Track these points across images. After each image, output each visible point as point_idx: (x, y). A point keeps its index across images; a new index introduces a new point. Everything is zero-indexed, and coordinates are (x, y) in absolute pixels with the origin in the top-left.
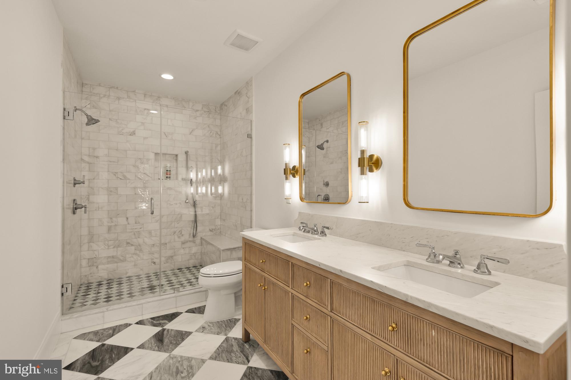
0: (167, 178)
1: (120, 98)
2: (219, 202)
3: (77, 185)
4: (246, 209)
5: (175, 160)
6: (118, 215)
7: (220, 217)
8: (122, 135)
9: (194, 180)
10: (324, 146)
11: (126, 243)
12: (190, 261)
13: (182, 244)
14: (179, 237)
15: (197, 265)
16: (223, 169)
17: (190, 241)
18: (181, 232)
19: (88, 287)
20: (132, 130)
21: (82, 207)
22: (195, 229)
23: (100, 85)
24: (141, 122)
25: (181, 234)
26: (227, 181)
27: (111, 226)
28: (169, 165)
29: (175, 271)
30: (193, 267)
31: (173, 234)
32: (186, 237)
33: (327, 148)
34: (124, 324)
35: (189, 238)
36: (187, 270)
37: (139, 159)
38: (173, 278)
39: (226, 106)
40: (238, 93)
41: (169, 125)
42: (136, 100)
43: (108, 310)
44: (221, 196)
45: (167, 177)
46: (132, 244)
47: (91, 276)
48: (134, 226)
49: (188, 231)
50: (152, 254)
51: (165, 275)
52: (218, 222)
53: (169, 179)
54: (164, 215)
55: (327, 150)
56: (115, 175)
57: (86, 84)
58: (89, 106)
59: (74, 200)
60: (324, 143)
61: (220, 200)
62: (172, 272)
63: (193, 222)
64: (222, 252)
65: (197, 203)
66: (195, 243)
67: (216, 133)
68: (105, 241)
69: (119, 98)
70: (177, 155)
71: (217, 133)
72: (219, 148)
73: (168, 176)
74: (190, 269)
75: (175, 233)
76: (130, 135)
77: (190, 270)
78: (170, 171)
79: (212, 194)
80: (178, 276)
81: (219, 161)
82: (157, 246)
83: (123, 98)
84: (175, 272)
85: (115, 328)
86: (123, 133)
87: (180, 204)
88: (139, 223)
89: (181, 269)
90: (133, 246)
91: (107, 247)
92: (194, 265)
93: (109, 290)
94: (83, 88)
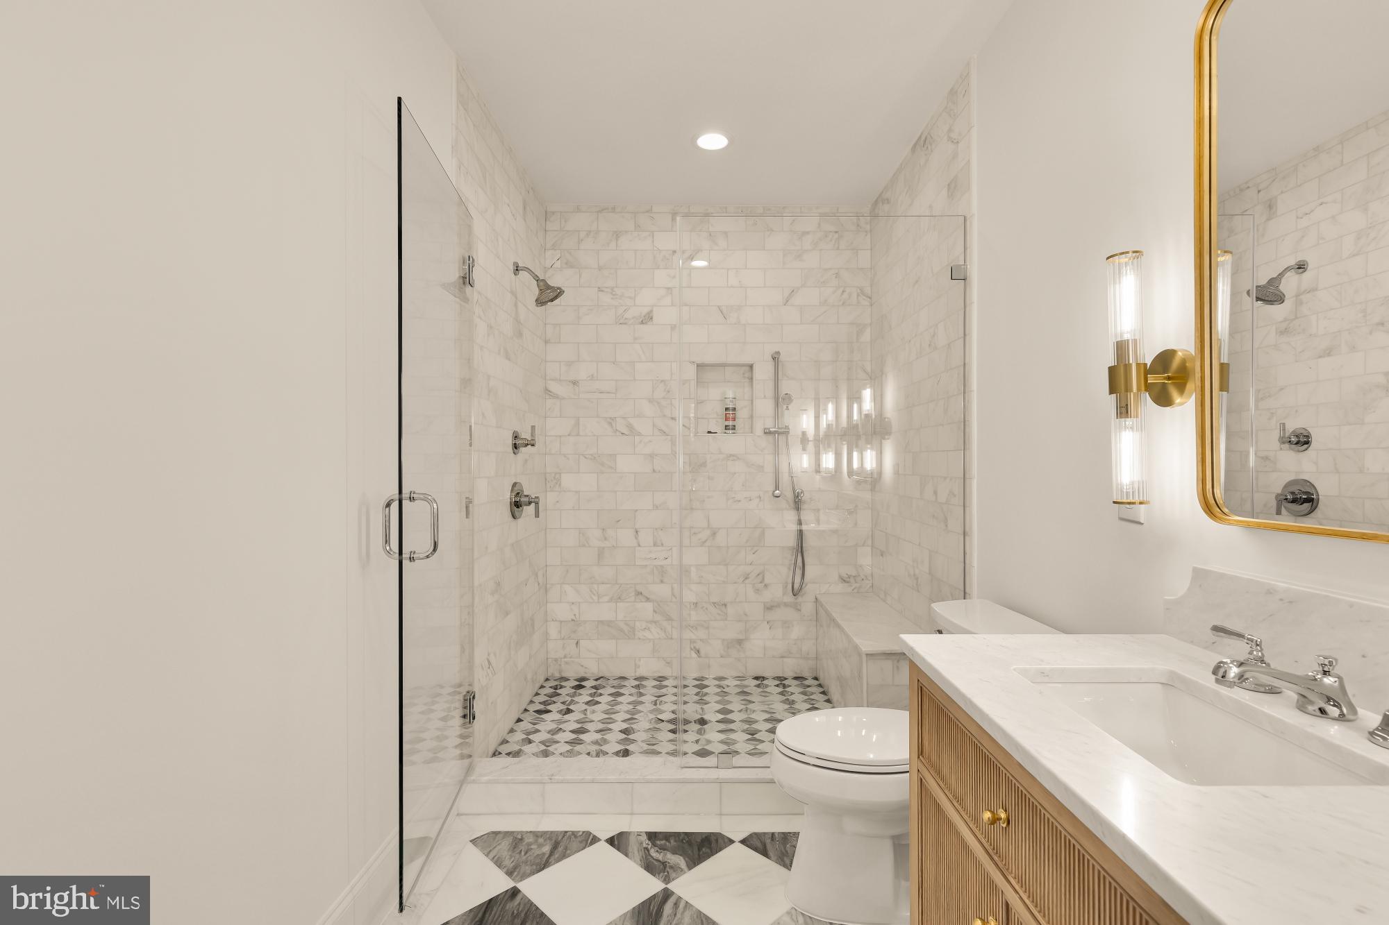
0: (726, 429)
1: (620, 232)
2: (867, 496)
3: (523, 449)
4: (946, 526)
5: (747, 380)
6: (618, 521)
7: (870, 542)
8: (625, 324)
9: (811, 433)
10: (1281, 288)
11: (633, 594)
12: (785, 660)
13: (764, 611)
14: (757, 591)
15: (805, 675)
16: (878, 399)
17: (786, 605)
18: (761, 576)
19: (556, 689)
20: (646, 310)
21: (530, 503)
22: (799, 572)
23: (578, 210)
24: (666, 288)
25: (761, 583)
26: (889, 433)
27: (603, 548)
28: (730, 395)
29: (746, 683)
30: (796, 678)
31: (741, 579)
32: (777, 591)
33: (1297, 296)
34: (584, 832)
35: (783, 595)
36: (777, 686)
37: (662, 381)
38: (736, 704)
39: (888, 201)
40: (923, 143)
41: (732, 287)
42: (653, 232)
43: (553, 781)
44: (873, 481)
45: (727, 427)
46: (648, 597)
47: (567, 663)
48: (650, 552)
49: (779, 575)
50: (692, 627)
51: (719, 690)
52: (866, 560)
53: (731, 431)
54: (719, 529)
55: (1298, 303)
56: (610, 424)
57: (553, 213)
58: (558, 264)
59: (515, 485)
60: (1281, 275)
61: (871, 490)
62: (738, 683)
63: (793, 552)
64: (864, 658)
65: (805, 497)
66: (800, 610)
67: (859, 291)
68: (592, 584)
69: (617, 235)
70: (751, 367)
71: (862, 292)
72: (867, 336)
73: (730, 423)
74: (786, 682)
75: (746, 578)
76: (642, 323)
77: (784, 686)
78: (734, 409)
79: (851, 472)
80: (751, 702)
81: (867, 374)
82: (703, 607)
83: (626, 232)
84: (747, 686)
85: (560, 838)
86: (626, 319)
87: (760, 501)
88: (662, 544)
89: (764, 678)
90: (650, 602)
91: (595, 598)
92: (796, 673)
93: (590, 709)
94: (548, 222)
